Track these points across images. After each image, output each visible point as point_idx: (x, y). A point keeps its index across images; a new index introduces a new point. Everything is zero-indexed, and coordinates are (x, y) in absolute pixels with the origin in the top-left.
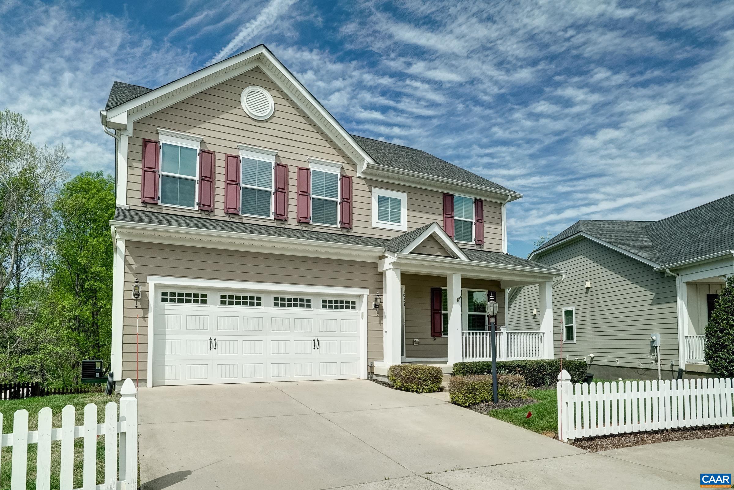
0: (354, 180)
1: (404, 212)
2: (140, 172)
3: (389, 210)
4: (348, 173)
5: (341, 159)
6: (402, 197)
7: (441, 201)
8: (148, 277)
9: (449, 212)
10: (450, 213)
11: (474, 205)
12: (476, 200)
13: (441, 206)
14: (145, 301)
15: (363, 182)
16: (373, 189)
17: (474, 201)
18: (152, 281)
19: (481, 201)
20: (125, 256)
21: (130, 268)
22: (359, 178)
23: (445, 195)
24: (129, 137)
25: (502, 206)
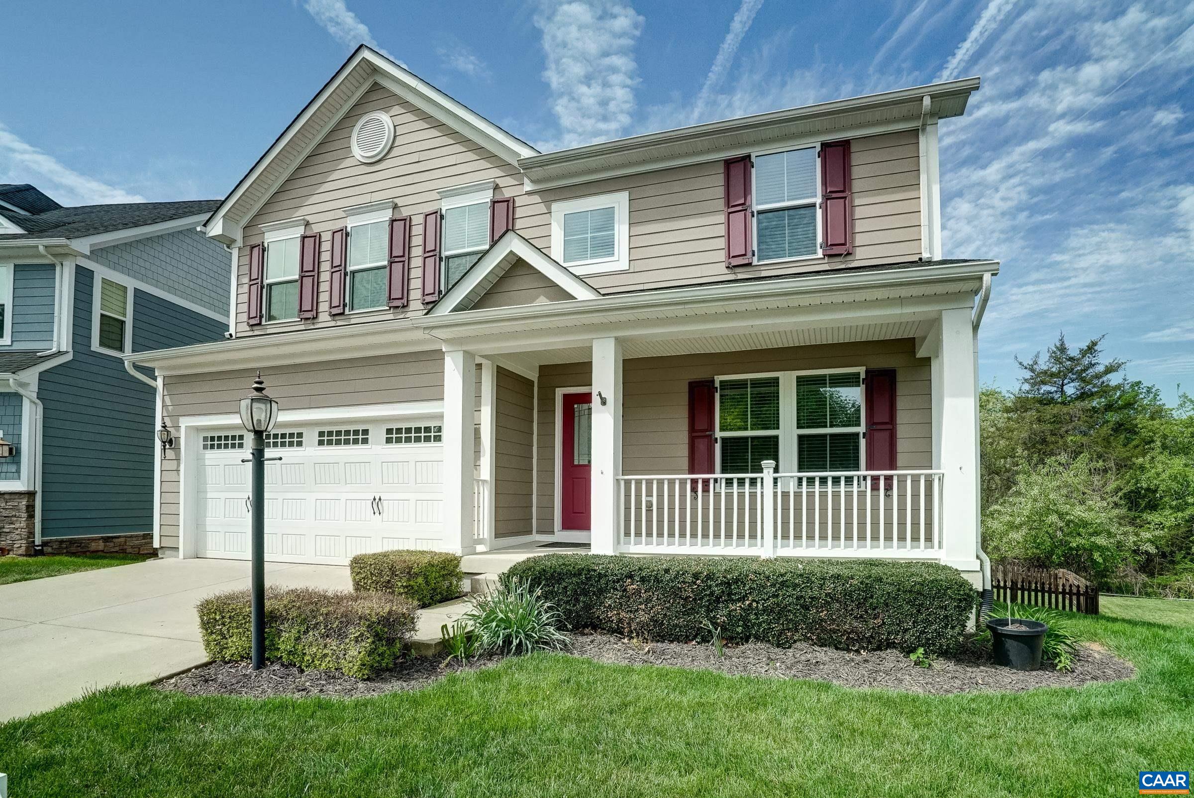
0: (519, 202)
1: (621, 231)
2: (246, 287)
3: (589, 235)
4: (507, 194)
5: (497, 172)
6: (619, 201)
7: (720, 180)
8: (181, 419)
9: (739, 198)
10: (742, 201)
11: (819, 161)
12: (825, 146)
13: (720, 192)
14: (177, 450)
15: (536, 199)
16: (555, 206)
17: (818, 149)
18: (185, 423)
19: (845, 146)
20: (163, 396)
21: (167, 411)
22: (529, 193)
23: (729, 164)
24: (240, 249)
25: (920, 136)
